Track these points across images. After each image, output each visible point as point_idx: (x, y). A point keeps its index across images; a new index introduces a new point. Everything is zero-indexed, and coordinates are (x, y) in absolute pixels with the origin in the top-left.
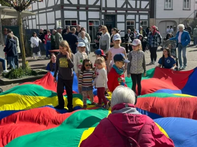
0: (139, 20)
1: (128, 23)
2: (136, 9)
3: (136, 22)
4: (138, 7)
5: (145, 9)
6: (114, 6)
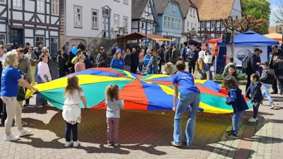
0: (49, 36)
1: (38, 39)
2: (45, 24)
3: (46, 39)
4: (48, 22)
5: (55, 25)
6: (22, 19)
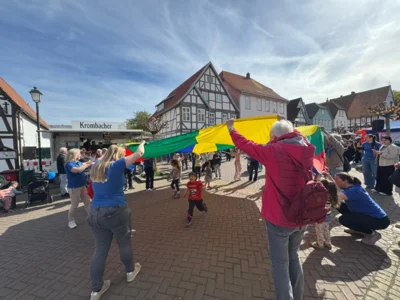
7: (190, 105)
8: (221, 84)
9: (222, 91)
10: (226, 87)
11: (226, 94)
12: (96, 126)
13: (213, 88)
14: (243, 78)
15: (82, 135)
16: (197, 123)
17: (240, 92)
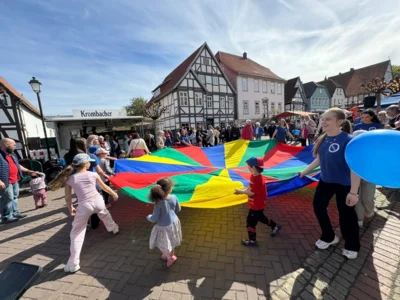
0: (228, 121)
1: (222, 123)
2: (226, 114)
3: (226, 123)
5: (231, 114)
6: (212, 113)
7: (187, 89)
8: (218, 66)
9: (219, 73)
10: (223, 69)
11: (223, 76)
12: (96, 114)
13: (209, 70)
14: (240, 58)
15: (85, 123)
16: (195, 107)
17: (236, 73)
